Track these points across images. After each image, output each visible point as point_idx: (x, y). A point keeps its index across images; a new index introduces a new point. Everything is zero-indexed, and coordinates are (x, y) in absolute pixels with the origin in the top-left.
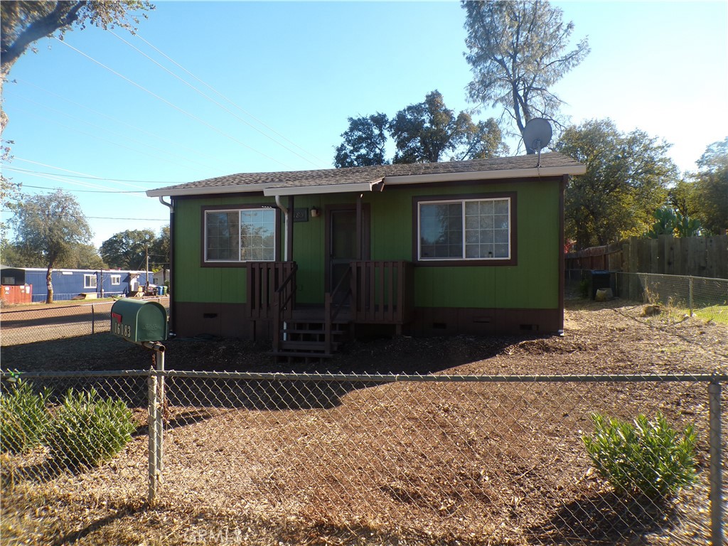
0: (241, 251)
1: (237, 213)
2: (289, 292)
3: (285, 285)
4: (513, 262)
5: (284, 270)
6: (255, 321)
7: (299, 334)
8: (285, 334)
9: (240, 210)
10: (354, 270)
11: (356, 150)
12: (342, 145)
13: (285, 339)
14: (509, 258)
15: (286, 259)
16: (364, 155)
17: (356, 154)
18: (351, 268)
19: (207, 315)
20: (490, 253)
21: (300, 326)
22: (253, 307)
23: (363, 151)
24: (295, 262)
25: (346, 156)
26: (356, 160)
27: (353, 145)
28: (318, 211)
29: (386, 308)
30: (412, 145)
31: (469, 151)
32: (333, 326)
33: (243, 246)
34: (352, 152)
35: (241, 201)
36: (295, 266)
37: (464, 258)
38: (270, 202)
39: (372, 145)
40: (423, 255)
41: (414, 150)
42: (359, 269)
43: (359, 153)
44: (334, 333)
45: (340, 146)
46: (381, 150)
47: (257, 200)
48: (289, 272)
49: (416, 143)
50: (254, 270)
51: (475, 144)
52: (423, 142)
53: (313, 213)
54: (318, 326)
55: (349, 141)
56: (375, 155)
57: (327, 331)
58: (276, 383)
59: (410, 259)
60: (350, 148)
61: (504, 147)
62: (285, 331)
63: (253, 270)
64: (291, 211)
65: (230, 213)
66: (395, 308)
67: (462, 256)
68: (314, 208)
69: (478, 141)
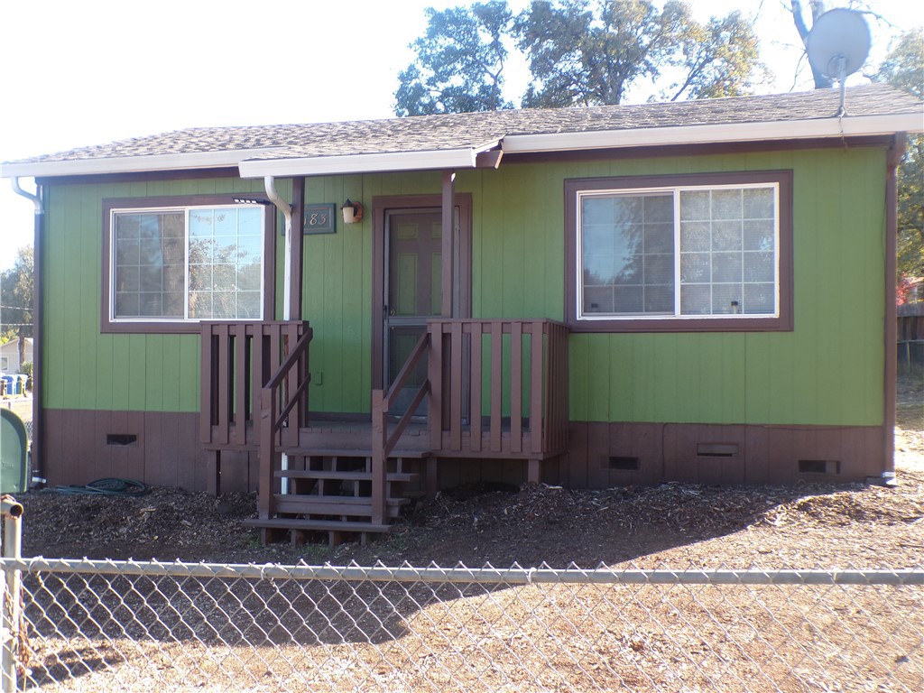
0: (189, 296)
1: (181, 215)
2: (293, 389)
3: (284, 373)
4: (785, 324)
5: (284, 339)
6: (218, 453)
7: (316, 481)
8: (284, 481)
9: (187, 209)
10: (436, 340)
11: (442, 77)
12: (411, 68)
13: (284, 490)
14: (776, 315)
15: (286, 317)
16: (460, 89)
17: (442, 86)
18: (429, 335)
19: (114, 439)
20: (735, 303)
21: (318, 463)
22: (214, 420)
23: (457, 81)
24: (306, 324)
25: (419, 91)
26: (441, 99)
27: (435, 67)
28: (358, 209)
29: (506, 423)
30: (563, 66)
31: (689, 81)
32: (390, 463)
33: (192, 286)
34: (431, 82)
35: (189, 187)
36: (306, 332)
37: (678, 315)
38: (252, 192)
39: (476, 67)
40: (590, 307)
41: (568, 78)
42: (446, 337)
43: (448, 85)
44: (391, 477)
45: (405, 70)
46: (495, 78)
47: (224, 187)
48: (293, 344)
49: (572, 63)
50: (218, 340)
51: (702, 66)
52: (588, 61)
53: (347, 215)
54: (358, 464)
55: (426, 59)
56: (484, 89)
57: (376, 475)
58: (265, 587)
59: (558, 316)
60: (427, 73)
61: (766, 73)
62: (284, 474)
63: (215, 339)
64: (299, 209)
65: (166, 215)
66: (525, 423)
67: (672, 310)
68: (349, 204)
69: (708, 60)
